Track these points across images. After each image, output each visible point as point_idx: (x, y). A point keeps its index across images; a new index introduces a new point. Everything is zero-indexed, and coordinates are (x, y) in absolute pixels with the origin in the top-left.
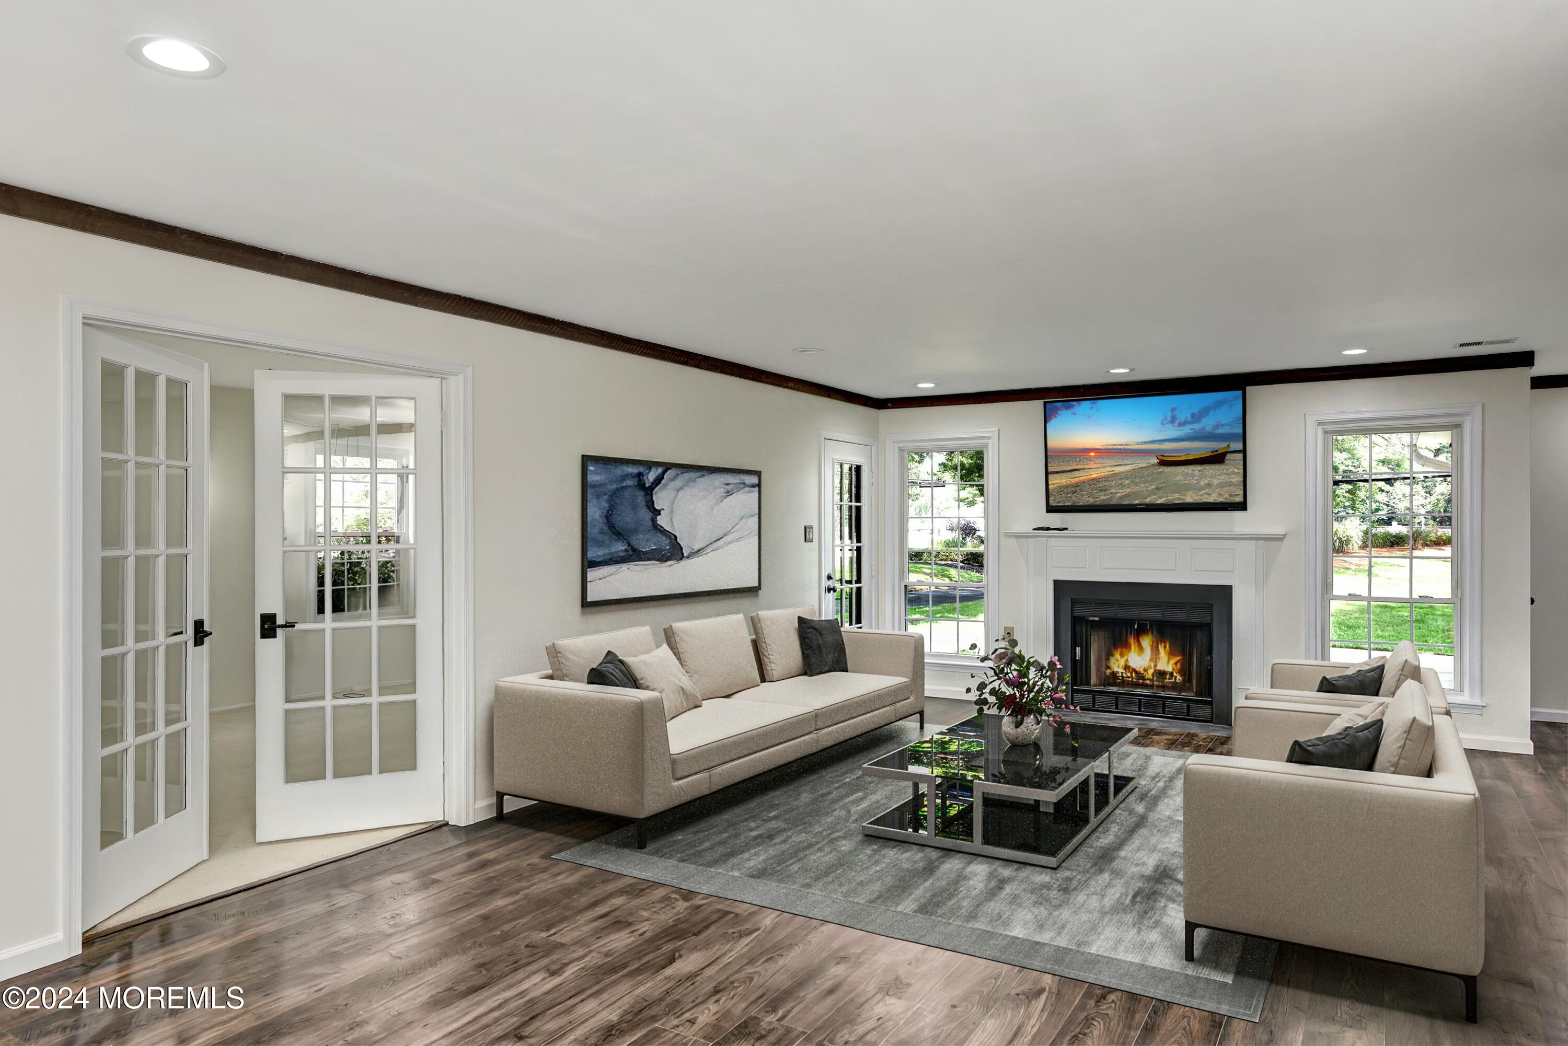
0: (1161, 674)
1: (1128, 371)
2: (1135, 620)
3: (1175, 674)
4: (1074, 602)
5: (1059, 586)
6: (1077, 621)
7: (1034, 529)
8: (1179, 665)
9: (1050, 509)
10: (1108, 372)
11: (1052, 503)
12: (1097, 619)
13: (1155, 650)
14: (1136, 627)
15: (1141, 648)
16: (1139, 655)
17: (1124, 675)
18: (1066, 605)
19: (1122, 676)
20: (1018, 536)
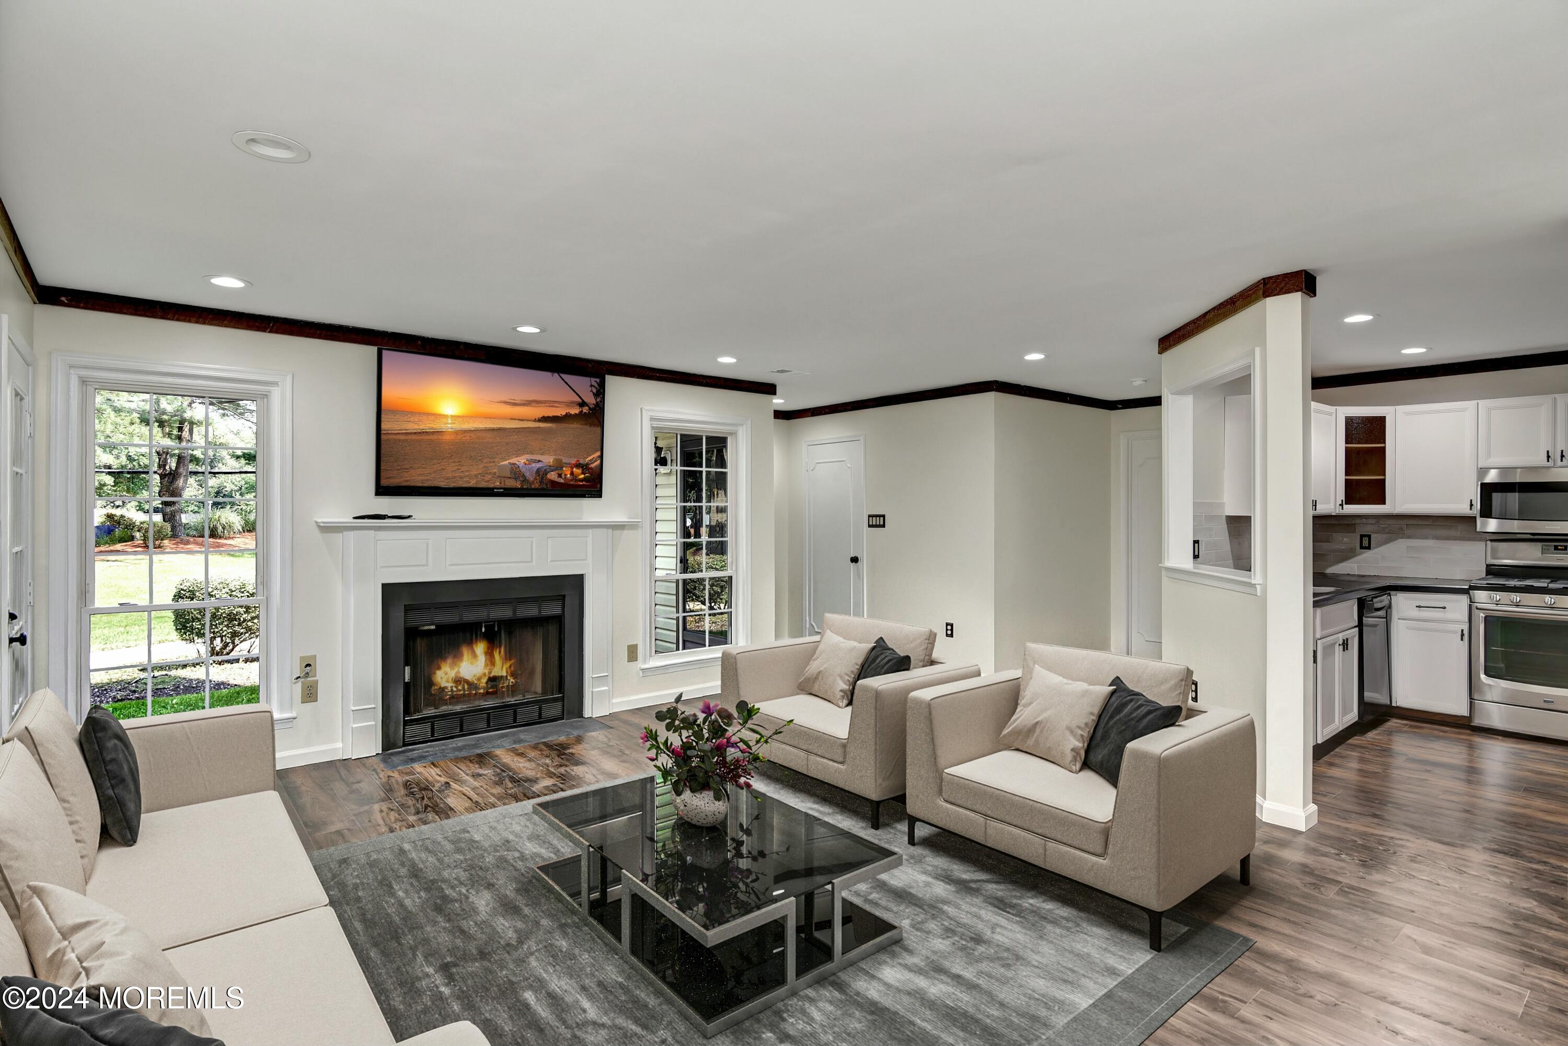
0: (493, 680)
1: (538, 330)
2: (482, 623)
3: (509, 678)
4: (408, 609)
5: (390, 592)
6: (412, 634)
7: (355, 518)
8: (512, 668)
9: (382, 490)
10: (515, 329)
11: (384, 482)
12: (433, 627)
13: (489, 654)
14: (483, 630)
15: (475, 655)
16: (472, 663)
17: (454, 689)
18: (399, 616)
19: (452, 690)
20: (327, 529)
